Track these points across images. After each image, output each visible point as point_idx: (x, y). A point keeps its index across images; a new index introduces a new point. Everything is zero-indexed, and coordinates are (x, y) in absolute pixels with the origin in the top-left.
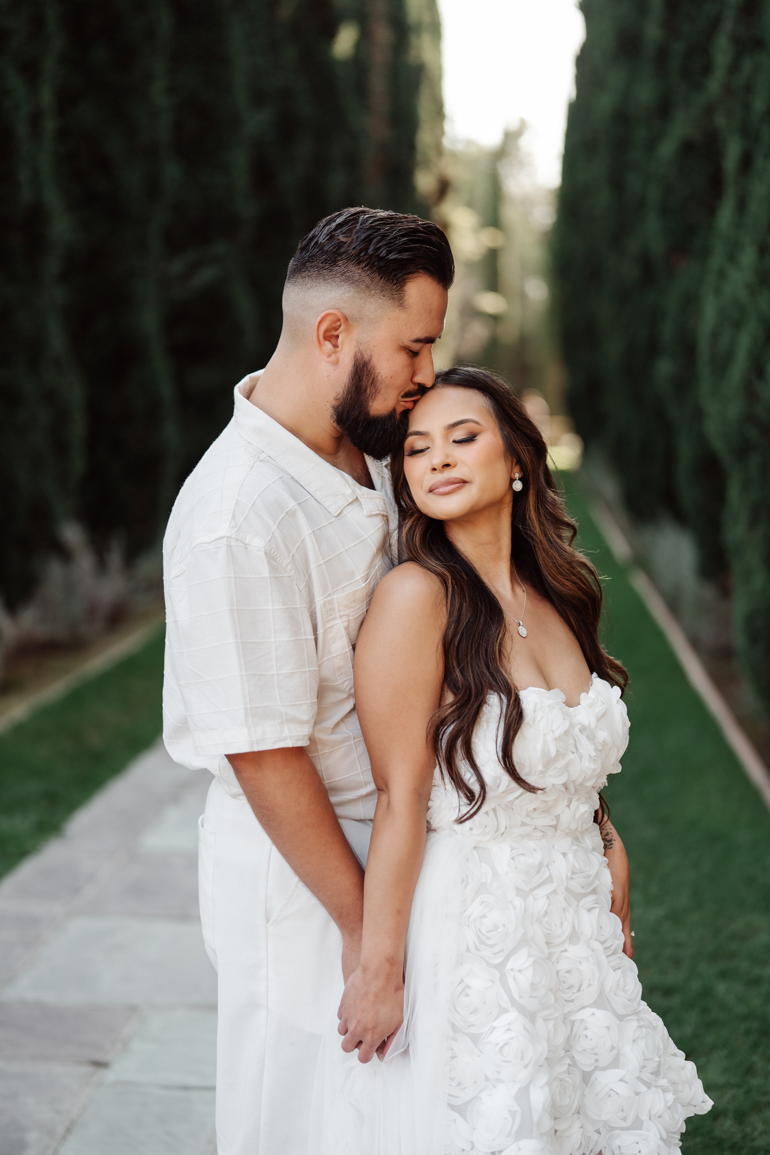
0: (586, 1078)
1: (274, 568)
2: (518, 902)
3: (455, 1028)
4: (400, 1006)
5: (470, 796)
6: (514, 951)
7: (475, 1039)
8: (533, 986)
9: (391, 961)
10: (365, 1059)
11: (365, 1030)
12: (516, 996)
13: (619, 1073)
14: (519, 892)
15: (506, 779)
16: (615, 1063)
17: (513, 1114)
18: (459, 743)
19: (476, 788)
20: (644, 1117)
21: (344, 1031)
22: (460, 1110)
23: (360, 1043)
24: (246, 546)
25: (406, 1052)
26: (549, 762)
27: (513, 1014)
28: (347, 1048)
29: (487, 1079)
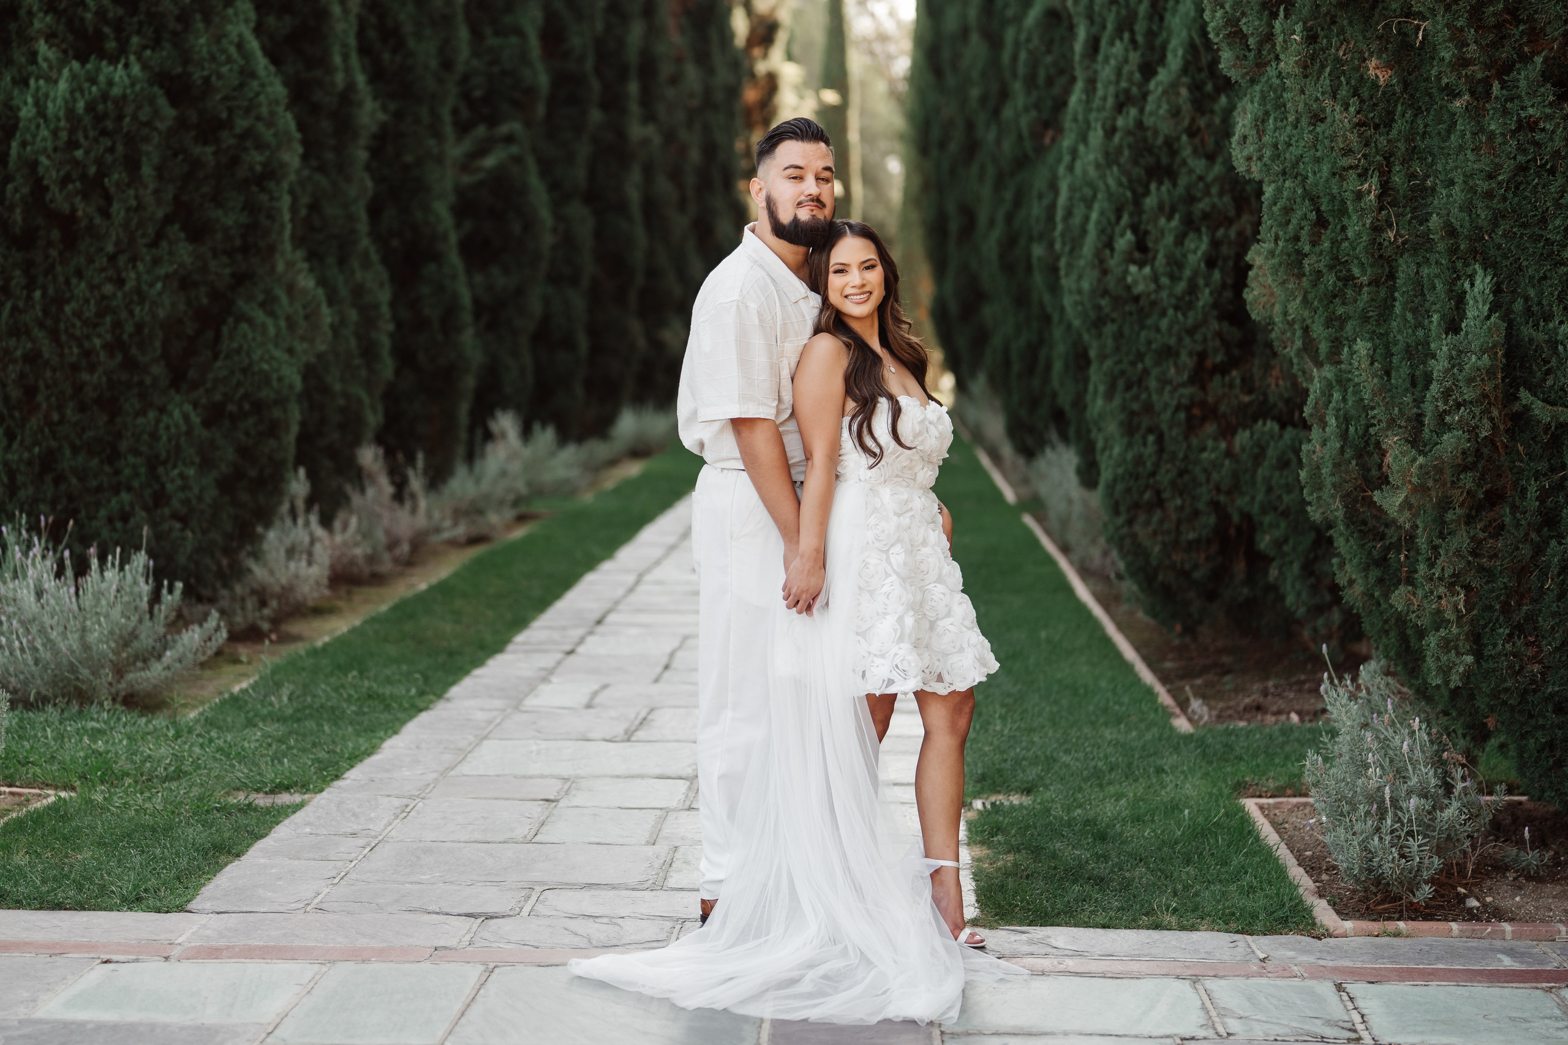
0: (932, 626)
1: (761, 321)
2: (895, 518)
3: (860, 589)
4: (823, 578)
5: (874, 455)
6: (893, 545)
7: (871, 593)
8: (905, 564)
9: (817, 551)
10: (800, 612)
11: (802, 592)
12: (895, 567)
13: (949, 620)
14: (896, 514)
15: (893, 443)
16: (948, 614)
17: (895, 630)
18: (865, 425)
19: (877, 451)
20: (965, 646)
21: (786, 598)
22: (862, 634)
23: (798, 602)
24: (747, 307)
25: (827, 604)
26: (916, 436)
27: (894, 577)
28: (789, 607)
29: (878, 614)
